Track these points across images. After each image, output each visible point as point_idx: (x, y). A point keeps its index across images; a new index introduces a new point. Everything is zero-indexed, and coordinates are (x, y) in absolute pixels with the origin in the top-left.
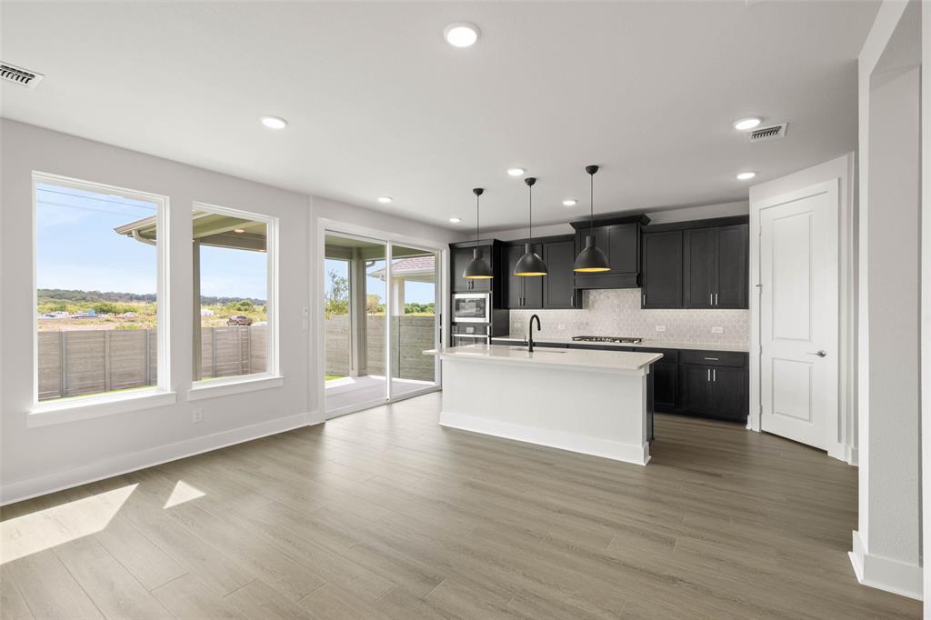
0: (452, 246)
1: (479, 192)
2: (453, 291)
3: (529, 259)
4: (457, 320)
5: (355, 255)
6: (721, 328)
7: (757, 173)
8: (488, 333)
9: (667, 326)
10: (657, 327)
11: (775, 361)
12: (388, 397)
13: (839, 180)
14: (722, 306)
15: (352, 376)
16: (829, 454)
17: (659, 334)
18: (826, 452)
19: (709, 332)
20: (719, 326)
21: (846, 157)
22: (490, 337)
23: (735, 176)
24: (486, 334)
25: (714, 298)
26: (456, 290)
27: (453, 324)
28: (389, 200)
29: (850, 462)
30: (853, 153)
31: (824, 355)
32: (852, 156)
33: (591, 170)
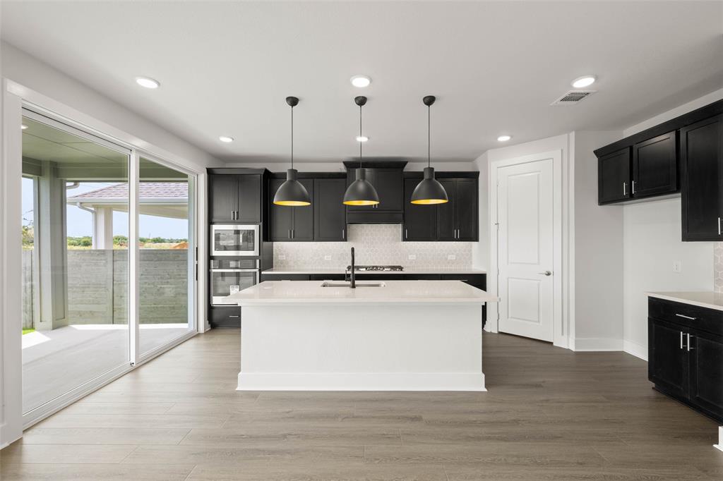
0: (210, 171)
1: (293, 101)
2: (210, 222)
3: (361, 186)
4: (215, 253)
5: (47, 171)
6: (454, 256)
7: (512, 137)
8: (258, 266)
9: (417, 255)
10: (410, 256)
11: (510, 279)
12: (133, 360)
13: (562, 151)
14: (462, 239)
15: (43, 330)
16: (554, 344)
17: (411, 262)
18: (552, 343)
19: (447, 259)
20: (453, 254)
21: (566, 135)
22: (260, 271)
23: (497, 139)
24: (255, 268)
25: (457, 233)
26: (214, 220)
27: (210, 258)
28: (154, 85)
29: (573, 348)
30: (574, 133)
31: (549, 274)
32: (573, 135)
33: (430, 101)
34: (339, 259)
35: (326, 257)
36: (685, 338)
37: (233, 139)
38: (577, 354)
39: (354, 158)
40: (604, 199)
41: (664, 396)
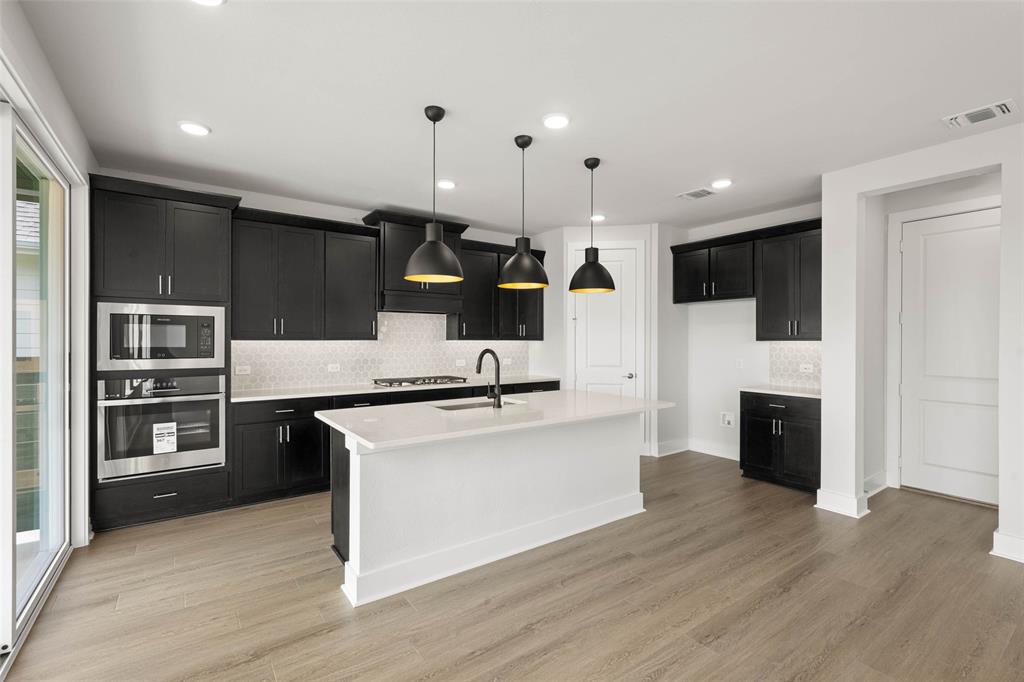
2: (95, 294)
4: (104, 366)
8: (222, 389)
9: (466, 360)
11: (589, 385)
14: (527, 338)
22: (227, 397)
24: (217, 392)
25: (522, 329)
26: (105, 292)
29: (657, 455)
30: (657, 225)
31: (631, 377)
32: (656, 226)
33: (592, 164)
34: (353, 369)
35: (330, 366)
36: (777, 424)
37: (210, 131)
38: (662, 459)
39: (390, 207)
40: (679, 298)
41: (752, 480)
